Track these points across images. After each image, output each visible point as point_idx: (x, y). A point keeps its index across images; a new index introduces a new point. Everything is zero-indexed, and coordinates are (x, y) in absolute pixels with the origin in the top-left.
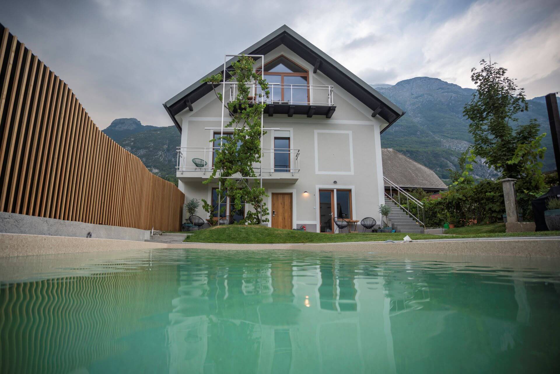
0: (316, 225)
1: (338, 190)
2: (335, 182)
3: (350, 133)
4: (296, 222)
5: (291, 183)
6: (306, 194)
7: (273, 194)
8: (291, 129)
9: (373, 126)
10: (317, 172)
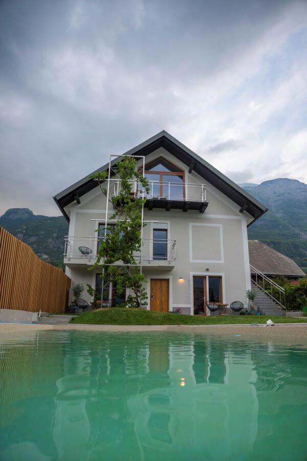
0: (190, 308)
1: (210, 277)
2: (207, 270)
3: (221, 226)
4: (172, 306)
5: (169, 270)
6: (181, 280)
7: (152, 280)
8: (169, 222)
9: (241, 220)
10: (191, 261)
